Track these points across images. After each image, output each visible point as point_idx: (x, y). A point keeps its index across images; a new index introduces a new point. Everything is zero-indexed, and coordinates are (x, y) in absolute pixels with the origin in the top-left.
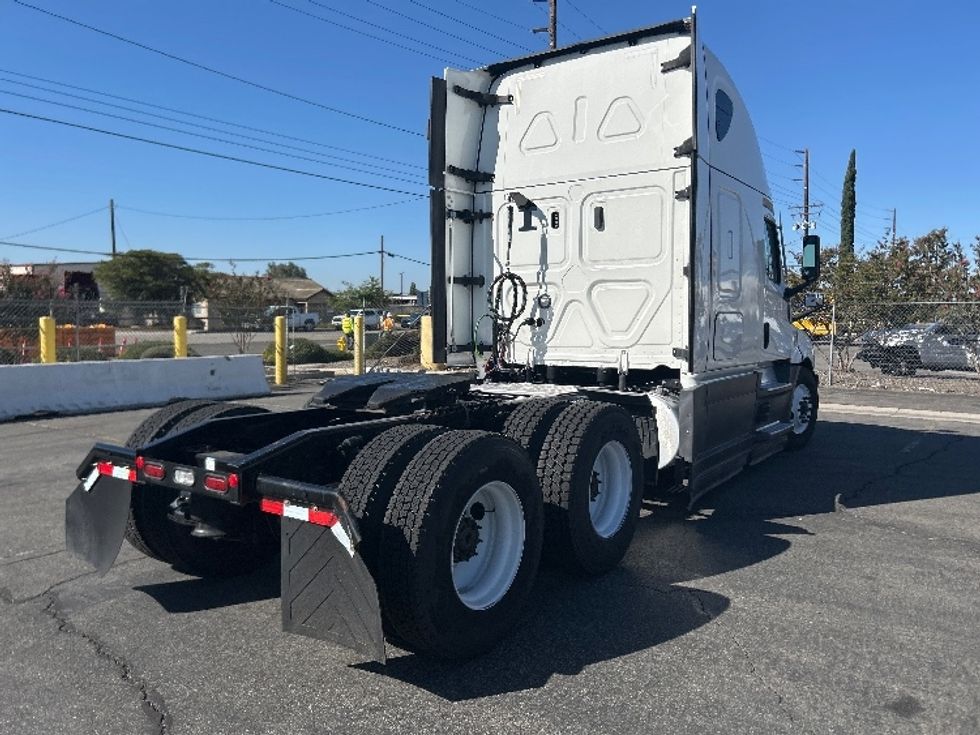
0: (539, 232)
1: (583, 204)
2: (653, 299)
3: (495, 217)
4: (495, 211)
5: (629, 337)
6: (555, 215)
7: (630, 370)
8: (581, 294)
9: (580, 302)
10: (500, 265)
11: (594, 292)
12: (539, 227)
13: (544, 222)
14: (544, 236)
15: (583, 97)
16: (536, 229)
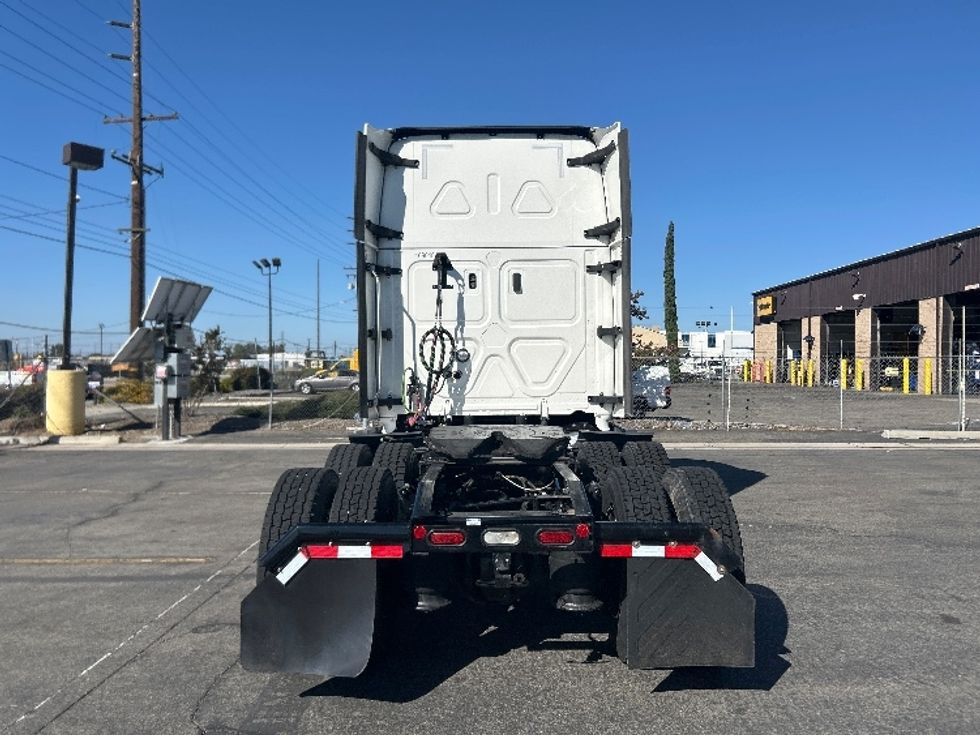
0: (456, 291)
1: (500, 269)
2: (568, 356)
3: (404, 273)
4: (404, 267)
5: (549, 386)
6: (472, 276)
7: (550, 416)
8: (502, 348)
9: (501, 357)
10: (411, 320)
11: (514, 349)
12: (456, 287)
13: (460, 282)
14: (460, 295)
15: (494, 174)
16: (452, 287)
